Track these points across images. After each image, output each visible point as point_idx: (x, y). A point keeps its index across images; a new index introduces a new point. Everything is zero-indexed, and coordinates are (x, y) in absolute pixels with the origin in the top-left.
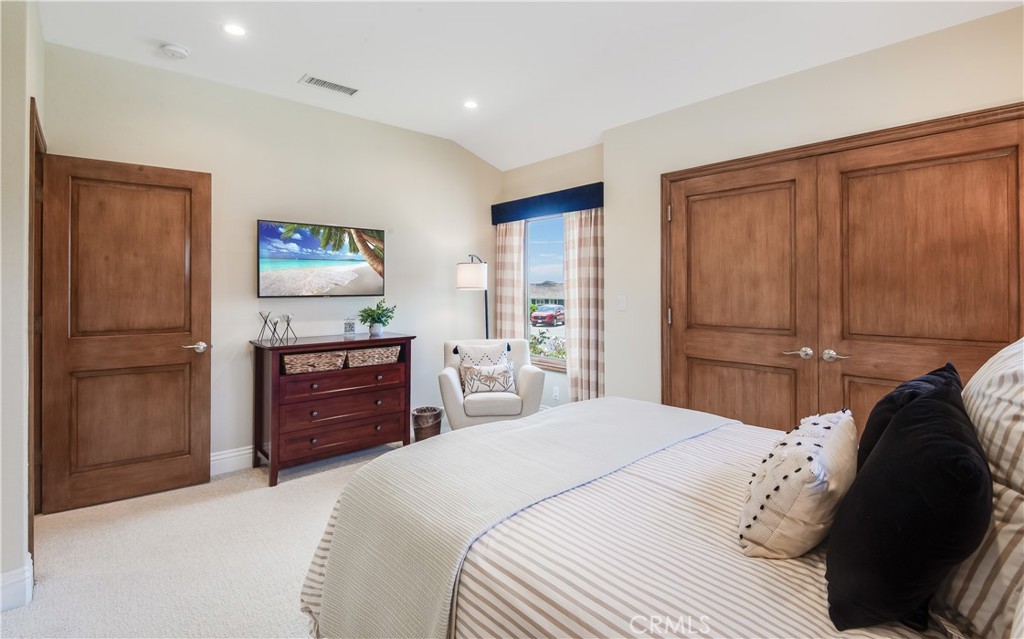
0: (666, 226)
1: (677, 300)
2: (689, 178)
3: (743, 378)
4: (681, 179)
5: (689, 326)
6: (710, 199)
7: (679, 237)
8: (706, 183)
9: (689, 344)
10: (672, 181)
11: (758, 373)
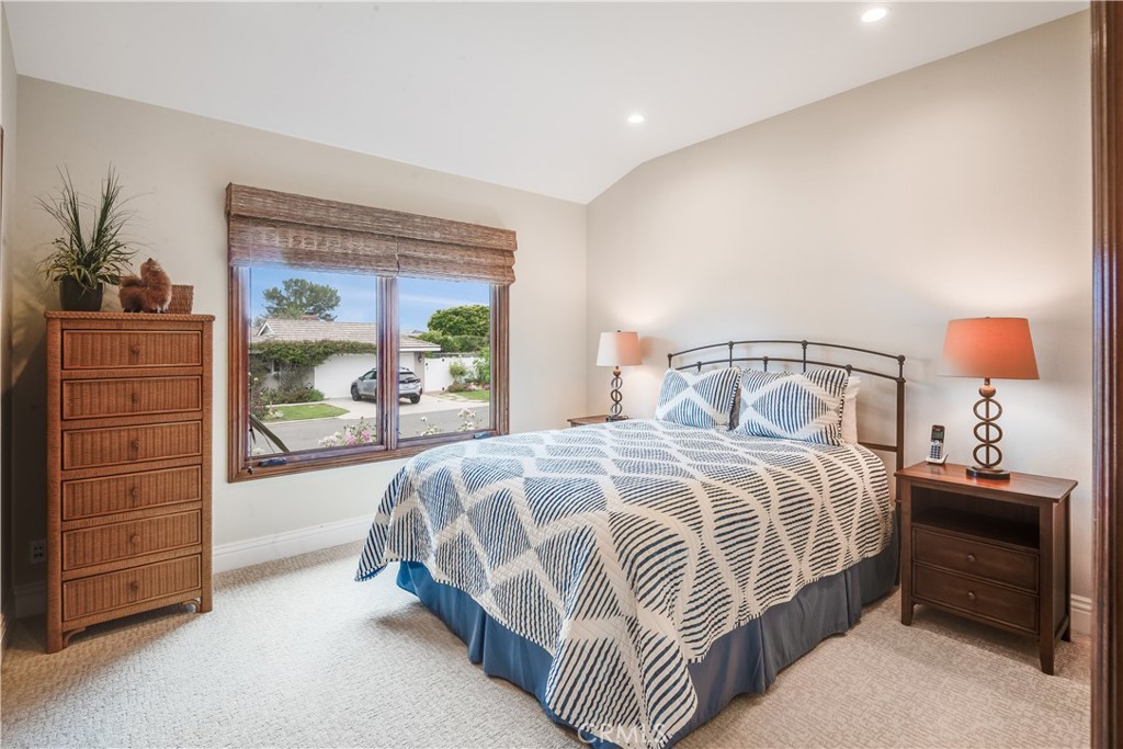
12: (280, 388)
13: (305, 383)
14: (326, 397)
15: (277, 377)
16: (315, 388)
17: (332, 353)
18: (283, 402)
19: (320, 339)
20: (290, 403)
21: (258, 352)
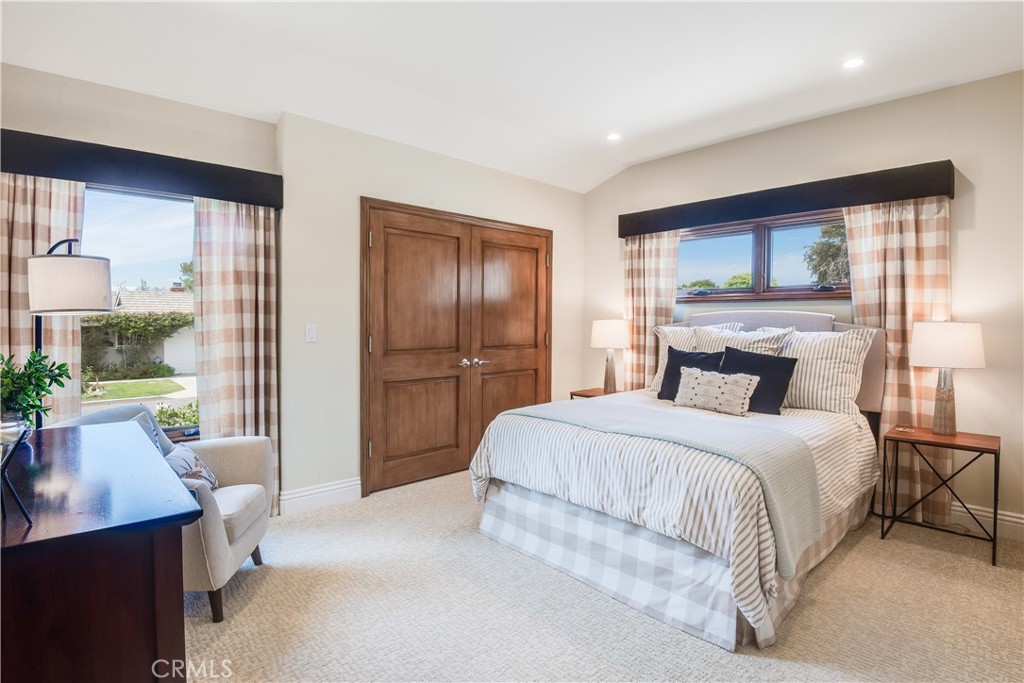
0: (366, 251)
1: (376, 327)
2: (388, 210)
3: (427, 390)
4: (381, 209)
5: (386, 353)
6: (403, 235)
7: (378, 266)
8: (401, 219)
9: (386, 369)
10: (371, 208)
11: (436, 384)
12: (122, 363)
13: (152, 357)
14: (176, 372)
15: (120, 351)
16: (166, 362)
17: (181, 326)
18: (125, 378)
19: (167, 310)
20: (132, 378)
21: (96, 324)
